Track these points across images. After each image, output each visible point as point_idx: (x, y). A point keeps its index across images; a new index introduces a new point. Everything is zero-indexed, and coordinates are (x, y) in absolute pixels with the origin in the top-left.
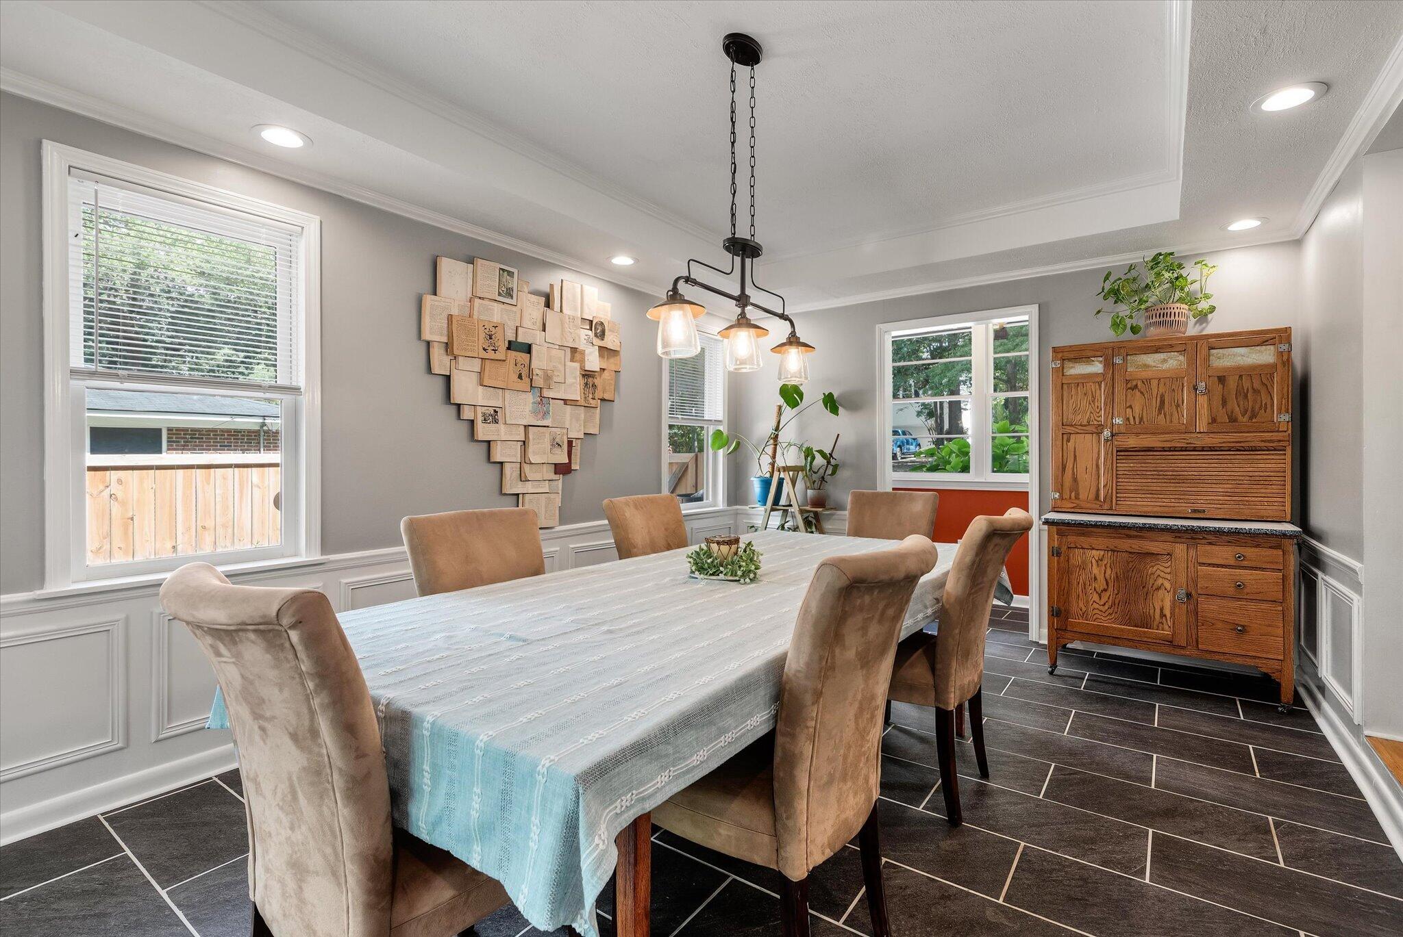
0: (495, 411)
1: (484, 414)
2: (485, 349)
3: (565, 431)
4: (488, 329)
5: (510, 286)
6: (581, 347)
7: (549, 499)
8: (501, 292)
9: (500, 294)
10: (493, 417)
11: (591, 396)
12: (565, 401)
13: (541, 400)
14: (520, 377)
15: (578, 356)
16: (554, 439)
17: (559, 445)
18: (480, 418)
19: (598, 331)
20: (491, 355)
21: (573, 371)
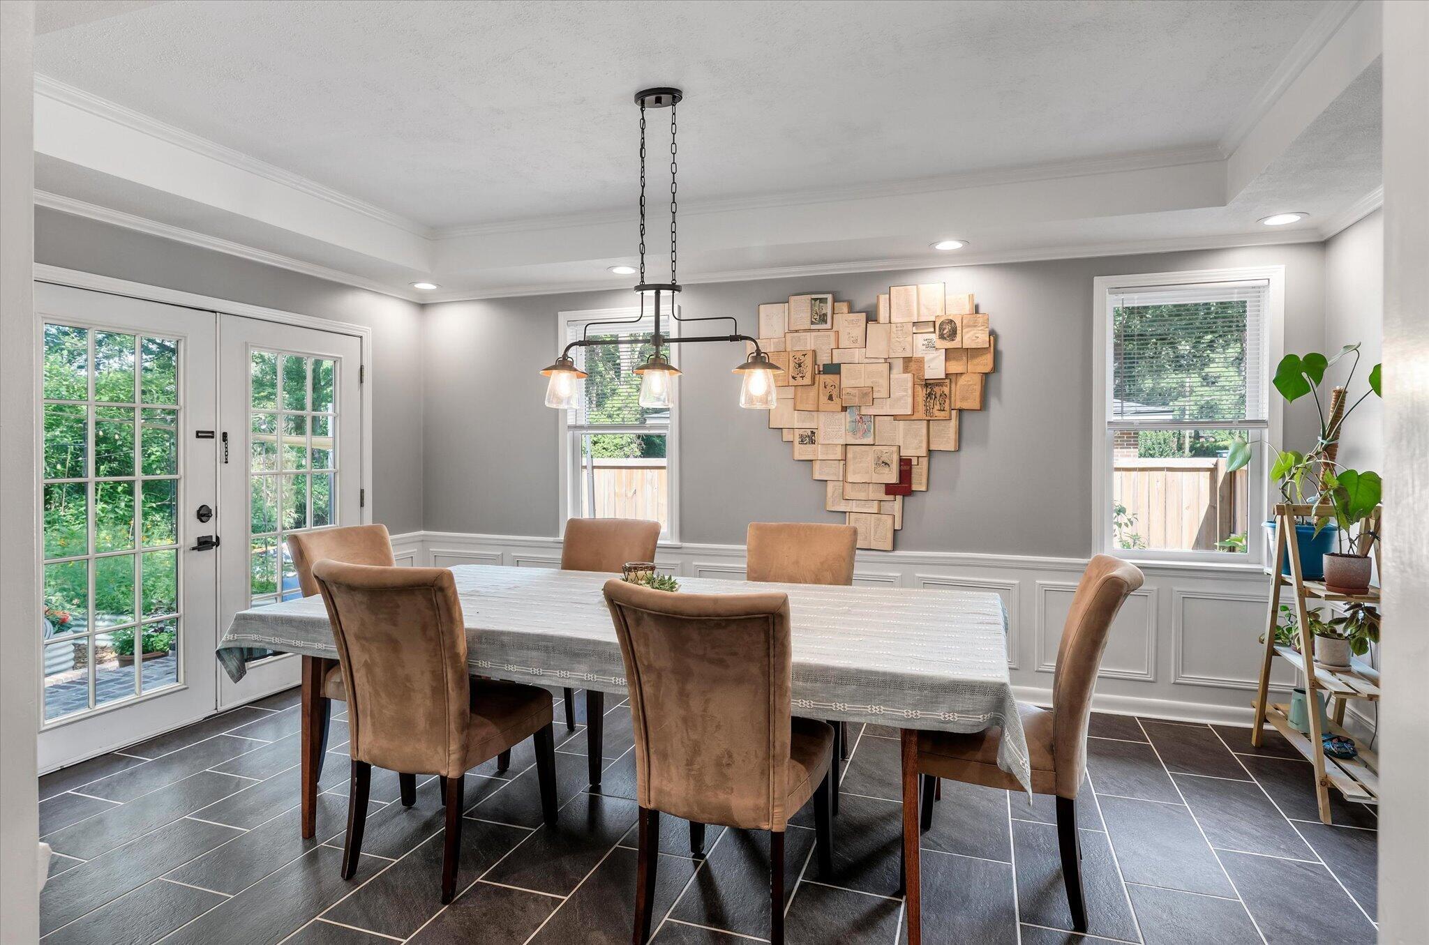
0: (812, 432)
1: (801, 436)
2: (794, 378)
3: (895, 449)
4: (797, 359)
5: (824, 312)
6: (918, 354)
7: (879, 520)
8: (814, 320)
9: (812, 323)
10: (810, 438)
11: (937, 407)
12: (896, 417)
13: (861, 418)
14: (831, 398)
15: (913, 366)
16: (879, 458)
17: (886, 464)
18: (797, 440)
19: (945, 332)
20: (800, 381)
21: (903, 382)
